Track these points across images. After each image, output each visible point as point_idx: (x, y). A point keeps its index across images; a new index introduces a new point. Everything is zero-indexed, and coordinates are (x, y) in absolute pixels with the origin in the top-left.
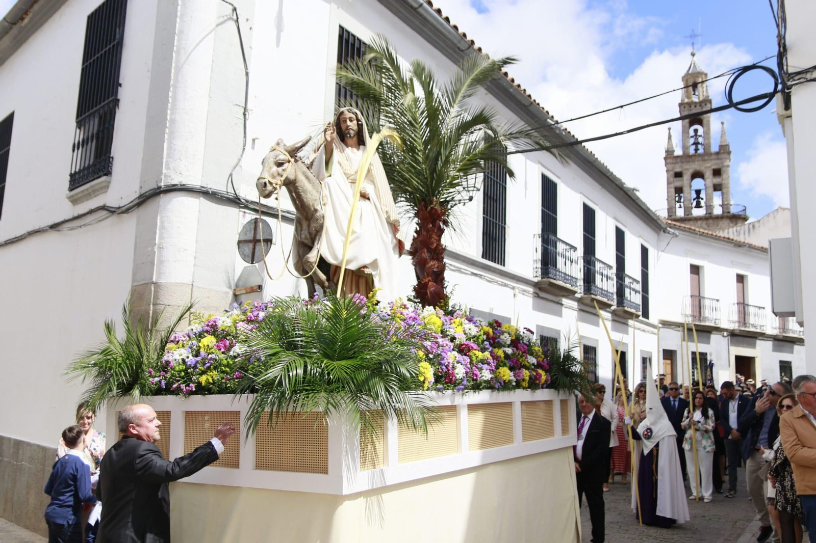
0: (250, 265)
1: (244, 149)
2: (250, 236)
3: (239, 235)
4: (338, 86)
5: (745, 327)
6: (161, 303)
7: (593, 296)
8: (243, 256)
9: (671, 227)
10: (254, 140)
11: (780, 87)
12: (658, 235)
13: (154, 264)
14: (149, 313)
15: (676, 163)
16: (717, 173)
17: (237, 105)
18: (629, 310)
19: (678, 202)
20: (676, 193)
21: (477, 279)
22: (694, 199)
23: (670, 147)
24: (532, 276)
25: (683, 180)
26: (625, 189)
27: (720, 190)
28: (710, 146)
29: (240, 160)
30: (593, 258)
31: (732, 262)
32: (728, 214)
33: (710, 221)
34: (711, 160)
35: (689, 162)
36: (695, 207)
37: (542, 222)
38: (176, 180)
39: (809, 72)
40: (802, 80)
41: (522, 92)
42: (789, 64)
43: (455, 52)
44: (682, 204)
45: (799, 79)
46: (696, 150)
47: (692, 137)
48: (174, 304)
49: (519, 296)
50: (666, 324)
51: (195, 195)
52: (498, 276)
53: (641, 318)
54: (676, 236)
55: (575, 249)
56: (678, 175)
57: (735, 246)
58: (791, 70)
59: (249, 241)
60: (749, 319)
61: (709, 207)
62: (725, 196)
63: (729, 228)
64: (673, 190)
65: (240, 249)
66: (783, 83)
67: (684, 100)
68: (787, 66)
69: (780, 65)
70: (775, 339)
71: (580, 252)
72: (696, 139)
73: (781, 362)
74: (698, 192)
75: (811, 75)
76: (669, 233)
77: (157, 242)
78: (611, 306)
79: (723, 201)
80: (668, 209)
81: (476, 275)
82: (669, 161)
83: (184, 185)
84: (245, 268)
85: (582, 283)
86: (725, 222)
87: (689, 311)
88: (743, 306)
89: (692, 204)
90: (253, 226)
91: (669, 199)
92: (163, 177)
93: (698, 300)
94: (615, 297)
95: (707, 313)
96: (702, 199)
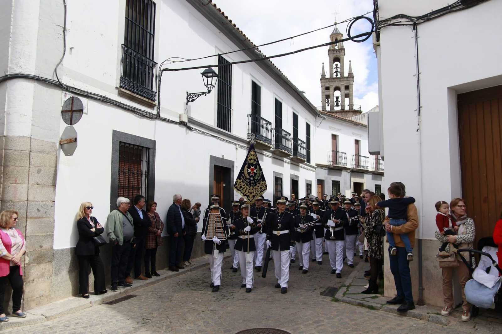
0: (69, 126)
1: (64, 54)
2: (69, 108)
3: (62, 107)
4: (127, 20)
5: (359, 167)
6: (9, 148)
7: (280, 150)
8: (65, 121)
9: (322, 114)
10: (71, 49)
11: (375, 28)
12: (316, 118)
13: (4, 124)
14: (2, 155)
15: (326, 82)
16: (347, 88)
17: (58, 25)
18: (299, 158)
19: (327, 103)
20: (326, 98)
21: (214, 139)
22: (335, 102)
23: (323, 73)
24: (246, 138)
25: (330, 91)
26: (298, 92)
27: (348, 97)
28: (343, 74)
29: (61, 61)
30: (280, 129)
31: (353, 133)
32: (352, 110)
33: (343, 113)
34: (344, 81)
35: (333, 82)
36: (336, 106)
37: (252, 108)
38: (17, 71)
39: (389, 20)
40: (386, 25)
41: (240, 33)
42: (379, 16)
43: (200, 5)
44: (329, 104)
45: (384, 24)
46: (337, 75)
47: (335, 68)
48: (19, 149)
49: (239, 149)
50: (319, 166)
51: (31, 81)
52: (227, 137)
53: (306, 162)
54: (325, 119)
55: (270, 123)
56: (327, 88)
57: (354, 125)
58: (380, 19)
59: (69, 111)
60: (361, 163)
61: (343, 106)
62: (351, 100)
63: (352, 117)
64: (325, 96)
65: (63, 116)
66: (376, 26)
67: (331, 48)
68: (378, 17)
69: (375, 16)
70: (373, 173)
71: (273, 125)
72: (337, 69)
73: (376, 185)
74: (337, 98)
75: (390, 22)
76: (321, 117)
77: (6, 110)
78: (291, 155)
79: (349, 103)
80: (322, 107)
81: (214, 136)
82: (323, 81)
83: (23, 74)
84: (66, 127)
85: (274, 143)
86: (351, 114)
87: (331, 159)
88: (358, 156)
89: (334, 104)
90: (71, 102)
91: (323, 101)
92: (9, 69)
93: (335, 152)
94: (292, 151)
95: (340, 160)
96: (339, 102)
